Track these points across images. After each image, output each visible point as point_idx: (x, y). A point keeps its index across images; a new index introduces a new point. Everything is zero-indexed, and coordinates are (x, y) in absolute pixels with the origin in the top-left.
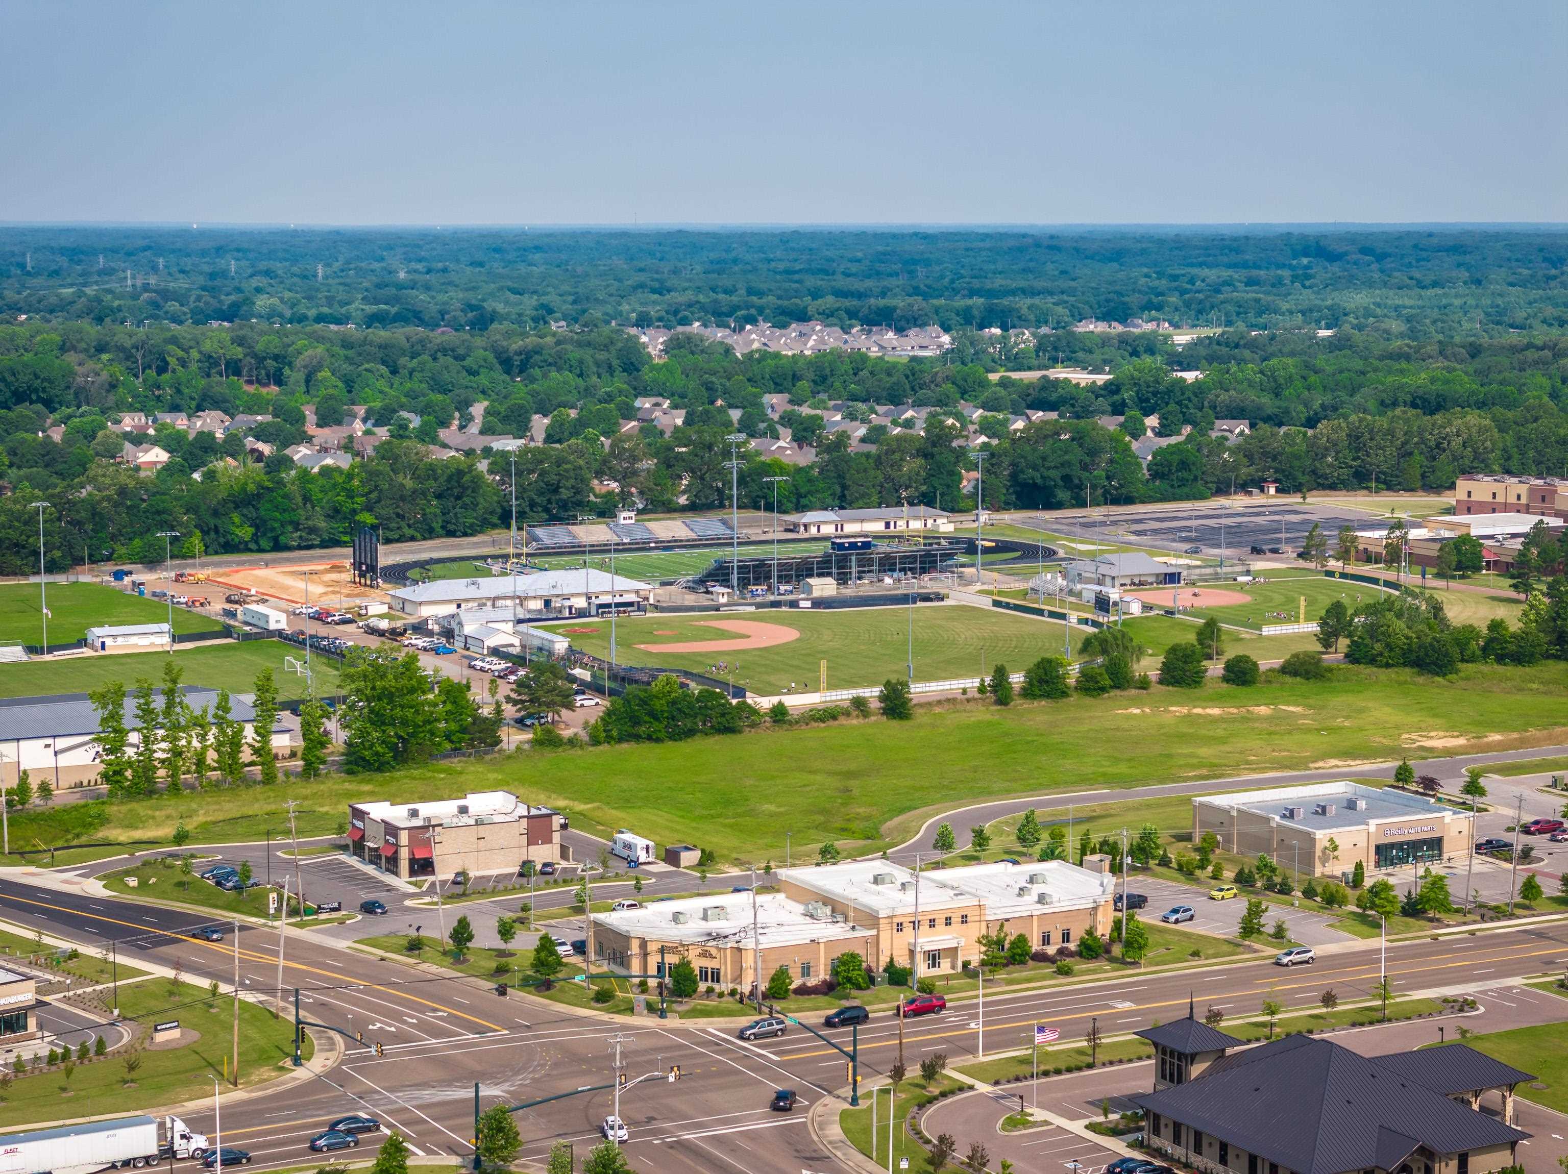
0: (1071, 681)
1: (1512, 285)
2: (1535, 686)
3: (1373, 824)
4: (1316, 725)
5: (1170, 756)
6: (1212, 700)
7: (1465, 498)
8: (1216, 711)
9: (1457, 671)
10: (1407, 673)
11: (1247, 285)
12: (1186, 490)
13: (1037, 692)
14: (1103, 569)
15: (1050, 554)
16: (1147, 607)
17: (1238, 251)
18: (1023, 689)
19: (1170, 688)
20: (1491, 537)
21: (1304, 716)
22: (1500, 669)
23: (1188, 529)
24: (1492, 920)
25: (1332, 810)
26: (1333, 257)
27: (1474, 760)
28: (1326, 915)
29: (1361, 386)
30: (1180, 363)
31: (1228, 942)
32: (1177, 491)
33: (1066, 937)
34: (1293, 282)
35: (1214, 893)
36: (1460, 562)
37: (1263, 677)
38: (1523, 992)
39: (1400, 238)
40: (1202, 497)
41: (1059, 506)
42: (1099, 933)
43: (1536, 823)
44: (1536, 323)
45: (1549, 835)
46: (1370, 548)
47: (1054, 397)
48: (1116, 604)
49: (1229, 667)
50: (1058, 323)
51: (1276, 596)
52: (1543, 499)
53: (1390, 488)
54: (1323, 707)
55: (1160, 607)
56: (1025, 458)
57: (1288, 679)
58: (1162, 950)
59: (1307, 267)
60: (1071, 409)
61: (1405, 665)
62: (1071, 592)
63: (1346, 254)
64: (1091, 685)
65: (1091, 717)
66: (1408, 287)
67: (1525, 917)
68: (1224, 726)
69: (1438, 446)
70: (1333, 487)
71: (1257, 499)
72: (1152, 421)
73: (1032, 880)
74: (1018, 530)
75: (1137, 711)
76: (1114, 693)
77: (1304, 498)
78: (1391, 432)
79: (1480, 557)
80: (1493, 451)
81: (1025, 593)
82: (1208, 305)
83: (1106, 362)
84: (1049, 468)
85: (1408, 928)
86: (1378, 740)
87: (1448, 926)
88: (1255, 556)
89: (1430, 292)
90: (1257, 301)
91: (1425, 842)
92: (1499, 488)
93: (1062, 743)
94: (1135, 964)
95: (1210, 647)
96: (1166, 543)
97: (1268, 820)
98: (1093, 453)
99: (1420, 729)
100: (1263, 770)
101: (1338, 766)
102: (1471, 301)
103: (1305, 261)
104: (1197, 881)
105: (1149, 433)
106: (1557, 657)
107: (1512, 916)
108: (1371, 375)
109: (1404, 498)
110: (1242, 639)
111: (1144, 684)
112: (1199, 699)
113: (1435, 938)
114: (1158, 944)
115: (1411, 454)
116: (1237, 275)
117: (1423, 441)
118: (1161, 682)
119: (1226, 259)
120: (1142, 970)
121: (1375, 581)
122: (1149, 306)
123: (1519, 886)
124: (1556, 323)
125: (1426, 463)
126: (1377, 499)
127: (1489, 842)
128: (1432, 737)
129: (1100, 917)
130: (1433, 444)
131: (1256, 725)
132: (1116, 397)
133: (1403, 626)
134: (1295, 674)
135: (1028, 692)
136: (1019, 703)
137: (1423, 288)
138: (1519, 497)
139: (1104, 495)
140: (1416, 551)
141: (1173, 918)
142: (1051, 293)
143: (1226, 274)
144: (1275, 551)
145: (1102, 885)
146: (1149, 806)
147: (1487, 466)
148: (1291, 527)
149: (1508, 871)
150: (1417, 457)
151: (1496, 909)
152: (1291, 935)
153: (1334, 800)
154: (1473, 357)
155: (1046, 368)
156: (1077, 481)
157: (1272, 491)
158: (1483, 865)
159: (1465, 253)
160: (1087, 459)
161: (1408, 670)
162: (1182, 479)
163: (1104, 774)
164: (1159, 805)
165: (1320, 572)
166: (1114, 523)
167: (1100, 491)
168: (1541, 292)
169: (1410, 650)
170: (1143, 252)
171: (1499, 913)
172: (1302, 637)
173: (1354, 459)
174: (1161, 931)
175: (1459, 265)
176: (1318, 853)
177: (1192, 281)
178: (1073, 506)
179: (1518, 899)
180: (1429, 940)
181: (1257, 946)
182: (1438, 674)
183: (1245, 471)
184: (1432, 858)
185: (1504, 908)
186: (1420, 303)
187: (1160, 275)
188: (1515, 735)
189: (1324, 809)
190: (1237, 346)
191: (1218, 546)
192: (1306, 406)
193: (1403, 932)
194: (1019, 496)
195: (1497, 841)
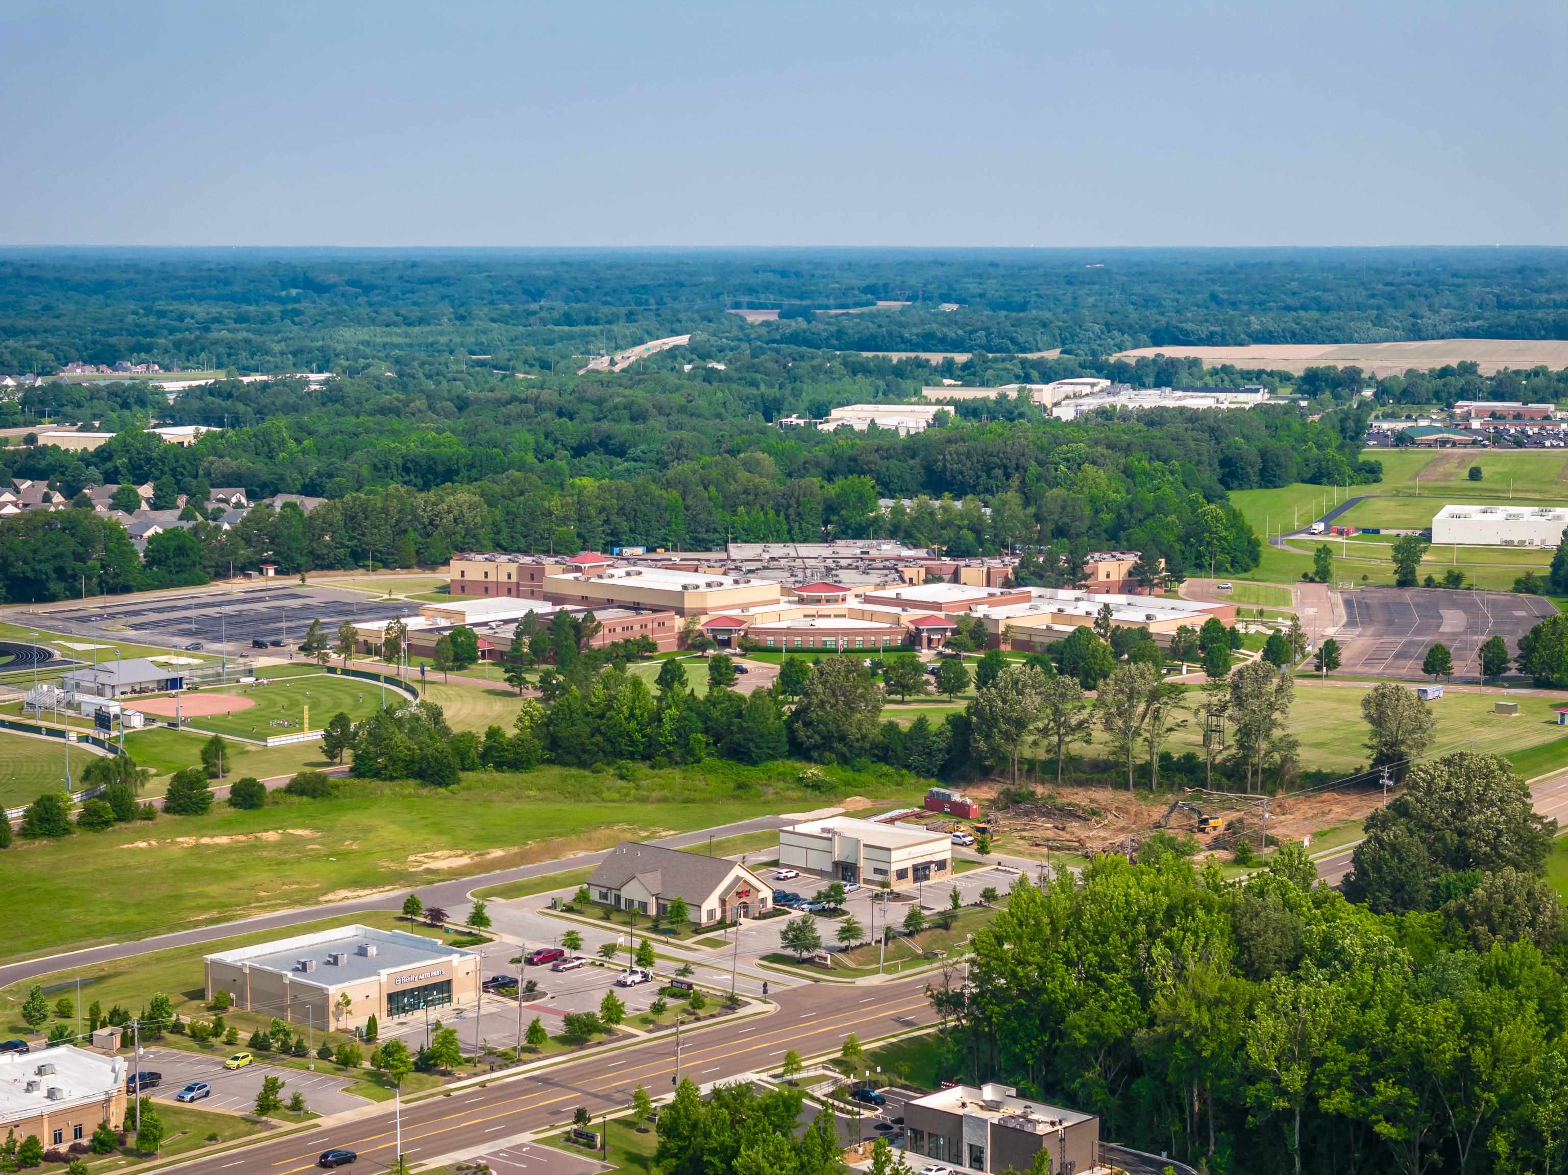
0: (74, 815)
1: (493, 320)
2: (532, 793)
3: (384, 973)
4: (324, 850)
5: (179, 897)
6: (219, 827)
7: (459, 577)
8: (223, 840)
9: (458, 781)
10: (410, 786)
11: (236, 321)
12: (184, 576)
13: (38, 831)
14: (103, 678)
15: (45, 657)
16: (149, 719)
17: (227, 283)
18: (23, 829)
19: (177, 817)
20: (485, 624)
21: (312, 841)
22: (498, 776)
23: (188, 620)
24: (501, 1068)
25: (344, 959)
26: (321, 289)
27: (478, 882)
28: (341, 1077)
29: (354, 449)
30: (172, 417)
31: (245, 1119)
32: (175, 577)
33: (78, 1133)
34: (282, 319)
35: (230, 1062)
36: (456, 654)
37: (270, 800)
38: (533, 1150)
39: (384, 269)
40: (200, 582)
41: (53, 598)
42: (111, 1126)
43: (539, 953)
44: (518, 364)
45: (550, 965)
46: (370, 640)
47: (43, 464)
48: (116, 717)
49: (235, 790)
50: (43, 368)
51: (278, 699)
52: (532, 577)
53: (386, 565)
54: (331, 829)
55: (163, 718)
56: (15, 552)
57: (295, 799)
58: (179, 1135)
59: (296, 300)
60: (61, 478)
61: (408, 777)
62: (69, 705)
63: (334, 286)
64: (95, 819)
65: (97, 855)
66: (395, 324)
67: (531, 1061)
68: (233, 856)
69: (431, 523)
70: (330, 567)
71: (257, 582)
72: (146, 491)
73: (40, 1071)
74: (11, 628)
75: (143, 845)
76: (119, 826)
77: (303, 580)
78: (385, 510)
79: (475, 649)
80: (482, 526)
81: (19, 708)
82: (198, 346)
83: (95, 417)
84: (40, 562)
85: (421, 1085)
86: (387, 865)
87: (460, 1079)
88: (257, 650)
89: (417, 329)
90: (247, 341)
91: (435, 986)
92: (490, 567)
93: (66, 889)
94: (150, 1155)
95: (215, 765)
96: (166, 638)
97: (281, 977)
98: (86, 543)
99: (426, 849)
100: (275, 907)
101: (347, 898)
102: (457, 339)
103: (294, 292)
104: (211, 1048)
105: (144, 506)
106: (550, 762)
107: (520, 1062)
108: (363, 437)
109: (401, 576)
110: (247, 752)
111: (148, 814)
112: (205, 827)
113: (447, 1094)
114: (173, 1129)
115: (406, 531)
116: (226, 310)
117: (416, 517)
118: (167, 810)
119: (214, 292)
120: (158, 1162)
121: (376, 677)
122: (139, 348)
123: (525, 1028)
124: (537, 364)
125: (420, 539)
126: (373, 577)
127: (495, 979)
128: (436, 858)
129: (113, 1109)
130: (426, 521)
131: (265, 854)
132: (109, 465)
133: (405, 738)
134: (302, 793)
135: (28, 831)
136: (19, 844)
137: (409, 325)
138: (509, 576)
139: (99, 585)
140: (415, 642)
141: (188, 1097)
142: (34, 332)
143: (215, 310)
144: (276, 644)
145: (113, 1070)
146: (159, 960)
147: (478, 541)
148: (293, 614)
149: (512, 1009)
150: (412, 535)
151: (504, 1055)
152: (308, 1106)
153: (345, 946)
154: (460, 409)
155: (33, 424)
156: (70, 572)
157: (271, 573)
158: (493, 1003)
159: (448, 285)
160: (81, 550)
161: (411, 782)
162: (180, 565)
163: (111, 924)
164: (172, 958)
165: (321, 667)
166: (112, 616)
167: (95, 580)
168: (521, 328)
169: (413, 761)
170: (130, 282)
171: (506, 1060)
172: (307, 746)
173: (351, 538)
174: (178, 1112)
175: (443, 297)
176: (332, 1008)
177: (181, 318)
178: (67, 598)
179: (524, 1043)
180: (441, 1097)
181: (274, 1121)
182: (440, 785)
183: (244, 552)
184: (442, 1001)
185: (512, 1053)
186: (408, 340)
187: (149, 311)
188: (515, 850)
189: (336, 958)
190: (230, 396)
191: (218, 639)
192: (301, 473)
193: (417, 1090)
194: (9, 589)
195: (503, 977)
